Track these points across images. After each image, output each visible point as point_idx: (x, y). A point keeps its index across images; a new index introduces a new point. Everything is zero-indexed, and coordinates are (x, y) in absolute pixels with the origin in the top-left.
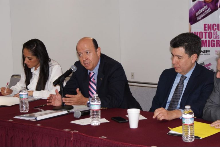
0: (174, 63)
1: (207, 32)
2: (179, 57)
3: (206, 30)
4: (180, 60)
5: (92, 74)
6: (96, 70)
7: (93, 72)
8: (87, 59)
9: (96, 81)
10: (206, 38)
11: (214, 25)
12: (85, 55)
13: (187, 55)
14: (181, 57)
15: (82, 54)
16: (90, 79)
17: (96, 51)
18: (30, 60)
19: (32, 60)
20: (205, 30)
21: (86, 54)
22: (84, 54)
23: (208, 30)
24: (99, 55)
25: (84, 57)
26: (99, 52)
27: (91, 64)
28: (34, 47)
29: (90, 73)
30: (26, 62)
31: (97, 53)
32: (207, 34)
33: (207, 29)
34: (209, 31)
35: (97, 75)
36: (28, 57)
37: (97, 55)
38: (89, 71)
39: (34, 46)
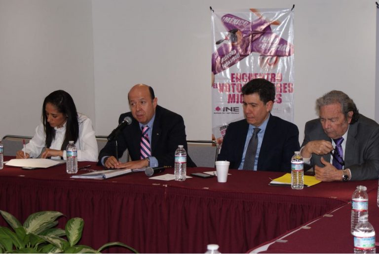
0: (247, 112)
1: (235, 84)
2: (253, 105)
3: (234, 81)
4: (255, 108)
5: (146, 129)
6: (151, 124)
7: (147, 126)
8: (141, 110)
9: (150, 137)
10: (234, 91)
11: (245, 76)
12: (139, 105)
13: (262, 103)
14: (255, 104)
15: (136, 103)
16: (144, 134)
17: (152, 102)
18: (55, 117)
19: (57, 118)
20: (232, 81)
21: (140, 103)
22: (138, 103)
23: (237, 81)
24: (155, 107)
25: (137, 107)
26: (155, 103)
27: (145, 116)
28: (61, 102)
29: (143, 128)
30: (49, 120)
31: (153, 104)
32: (235, 87)
33: (234, 79)
34: (239, 82)
35: (152, 129)
36: (53, 115)
37: (153, 106)
38: (141, 125)
39: (60, 100)
